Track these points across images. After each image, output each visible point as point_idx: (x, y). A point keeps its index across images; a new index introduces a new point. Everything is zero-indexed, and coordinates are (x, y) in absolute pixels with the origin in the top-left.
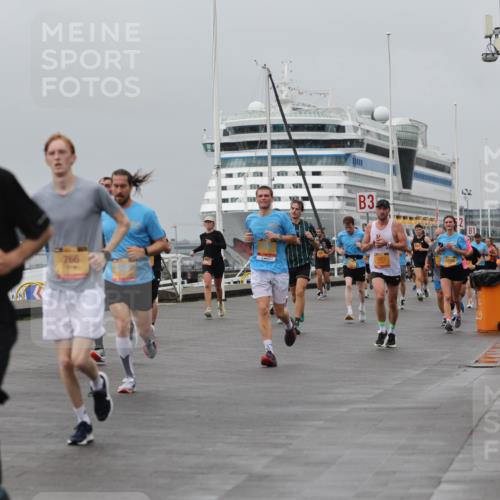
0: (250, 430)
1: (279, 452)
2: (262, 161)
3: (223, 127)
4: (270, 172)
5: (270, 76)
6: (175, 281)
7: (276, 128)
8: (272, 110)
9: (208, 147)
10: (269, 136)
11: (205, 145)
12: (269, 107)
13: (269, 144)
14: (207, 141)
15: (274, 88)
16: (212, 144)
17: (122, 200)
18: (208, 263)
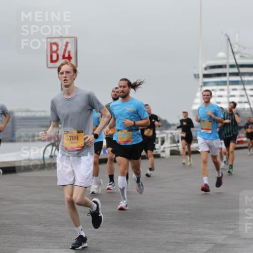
0: (216, 221)
1: (231, 232)
2: (224, 83)
3: (204, 66)
4: (228, 90)
5: (229, 40)
6: (178, 144)
7: (232, 66)
8: (230, 57)
9: (196, 76)
10: (228, 70)
12: (228, 55)
13: (228, 75)
14: (196, 73)
15: (231, 46)
16: (198, 75)
17: (124, 94)
18: (184, 135)
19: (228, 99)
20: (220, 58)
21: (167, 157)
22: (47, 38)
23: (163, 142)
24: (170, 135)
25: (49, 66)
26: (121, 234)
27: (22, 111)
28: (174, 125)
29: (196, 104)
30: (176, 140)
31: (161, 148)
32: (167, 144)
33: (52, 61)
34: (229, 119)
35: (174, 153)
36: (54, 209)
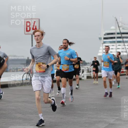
0: (110, 112)
1: (117, 118)
2: (114, 42)
3: (104, 33)
4: (116, 45)
5: (117, 20)
6: (91, 73)
7: (118, 34)
8: (117, 29)
9: (100, 39)
10: (116, 36)
11: (99, 38)
12: (116, 28)
13: (116, 38)
14: (100, 37)
15: (118, 23)
16: (101, 38)
17: (65, 47)
18: (95, 69)
19: (116, 50)
20: (112, 30)
21: (85, 79)
22: (25, 19)
23: (83, 72)
24: (86, 69)
25: (25, 33)
26: (62, 119)
27: (12, 56)
28: (89, 63)
29: (100, 53)
30: (90, 71)
31: (82, 75)
32: (85, 73)
33: (27, 31)
34: (117, 61)
35: (88, 77)
36: (28, 106)
